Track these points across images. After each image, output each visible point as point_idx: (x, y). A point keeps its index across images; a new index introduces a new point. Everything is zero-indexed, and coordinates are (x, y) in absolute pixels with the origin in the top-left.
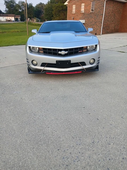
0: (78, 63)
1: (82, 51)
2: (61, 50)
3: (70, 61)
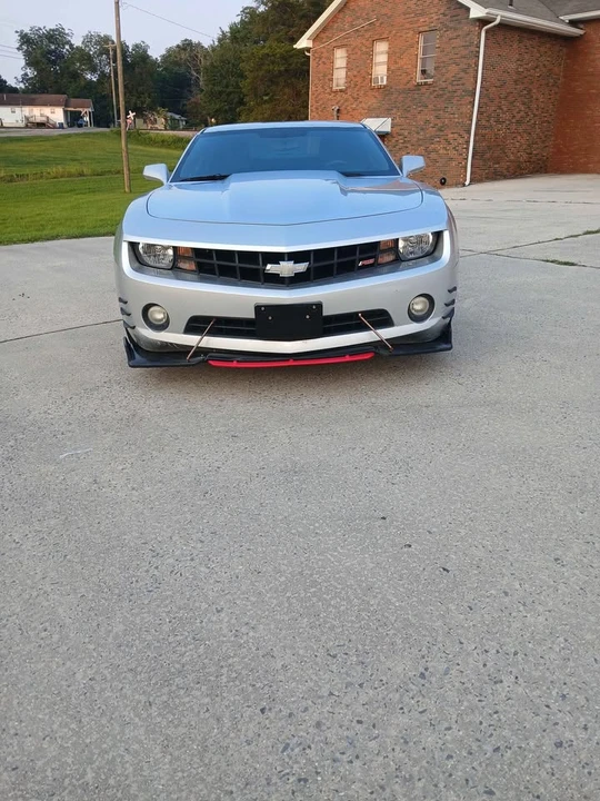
0: (357, 313)
2: (276, 258)
3: (319, 306)
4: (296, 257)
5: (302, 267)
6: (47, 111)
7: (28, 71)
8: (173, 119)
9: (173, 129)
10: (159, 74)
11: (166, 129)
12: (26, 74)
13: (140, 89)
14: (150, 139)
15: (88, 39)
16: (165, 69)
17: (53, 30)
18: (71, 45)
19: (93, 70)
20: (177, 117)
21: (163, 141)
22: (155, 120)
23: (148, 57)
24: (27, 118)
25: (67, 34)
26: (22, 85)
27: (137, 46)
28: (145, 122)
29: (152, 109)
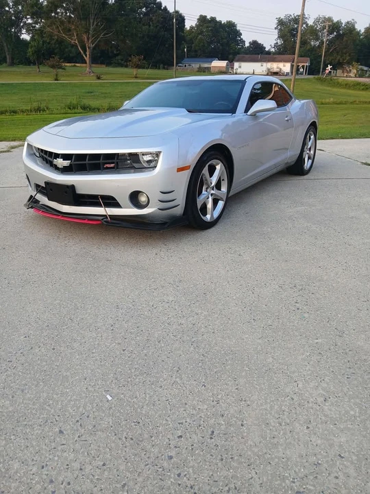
1: (112, 165)
2: (57, 156)
4: (66, 157)
5: (66, 163)
6: (281, 65)
7: (279, 41)
8: (362, 70)
9: (361, 76)
10: (360, 40)
11: (356, 77)
12: (277, 43)
13: (344, 51)
14: (338, 83)
15: (317, 21)
16: (366, 37)
17: (299, 16)
18: (307, 25)
19: (317, 39)
20: (365, 68)
21: (346, 85)
22: (350, 71)
23: (354, 29)
24: (269, 70)
25: (306, 18)
26: (273, 50)
27: (348, 23)
28: (343, 72)
29: (349, 63)
